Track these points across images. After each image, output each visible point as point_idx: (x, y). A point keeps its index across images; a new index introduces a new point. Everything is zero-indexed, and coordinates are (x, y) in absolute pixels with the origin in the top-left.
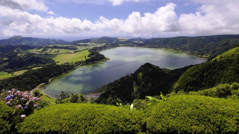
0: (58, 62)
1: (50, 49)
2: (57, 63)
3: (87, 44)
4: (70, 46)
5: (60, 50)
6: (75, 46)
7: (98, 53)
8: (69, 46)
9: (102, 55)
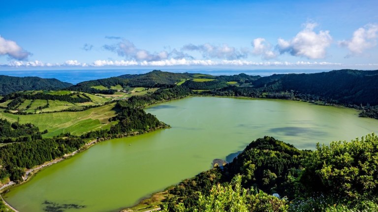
0: (46, 132)
1: (27, 102)
2: (42, 133)
3: (113, 88)
4: (74, 94)
5: (51, 102)
6: (85, 94)
7: (142, 111)
8: (71, 95)
9: (150, 116)
